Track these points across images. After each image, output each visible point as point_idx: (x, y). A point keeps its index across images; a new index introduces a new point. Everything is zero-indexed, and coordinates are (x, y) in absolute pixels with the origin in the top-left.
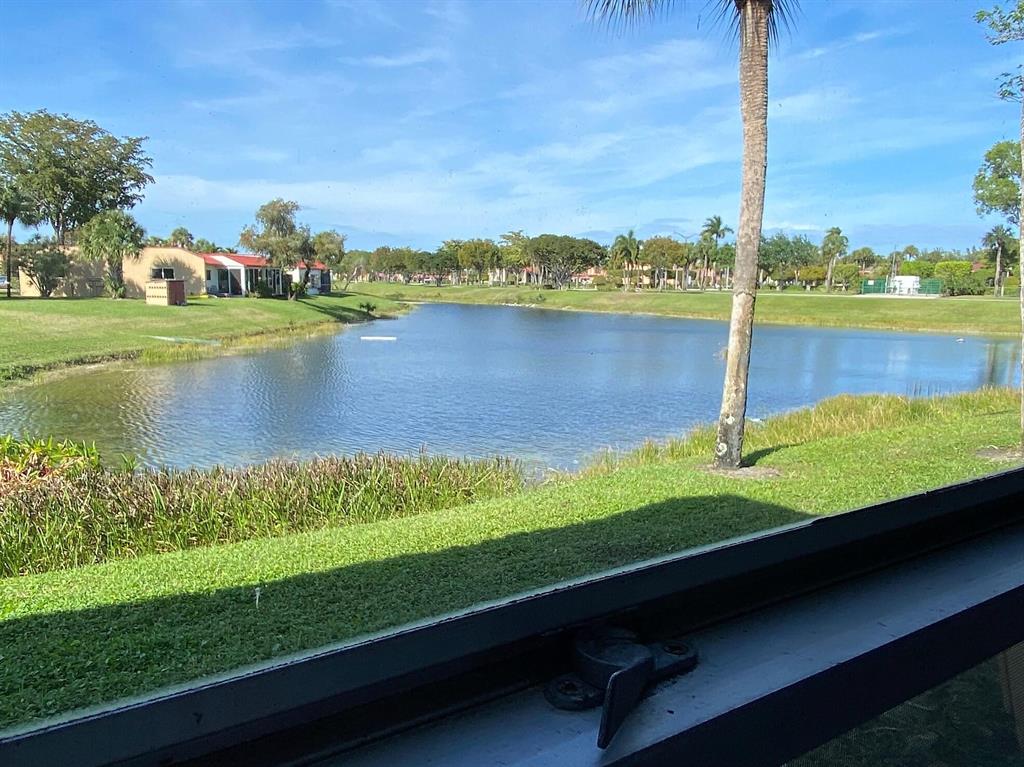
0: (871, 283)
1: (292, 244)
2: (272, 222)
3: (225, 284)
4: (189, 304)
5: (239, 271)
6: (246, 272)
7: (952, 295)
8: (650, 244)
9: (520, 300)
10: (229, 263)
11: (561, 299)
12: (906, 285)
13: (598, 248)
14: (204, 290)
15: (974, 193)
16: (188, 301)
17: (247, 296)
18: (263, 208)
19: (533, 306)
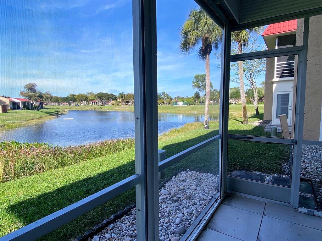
0: (174, 103)
1: (36, 95)
2: (29, 89)
3: (15, 106)
4: (8, 112)
5: (19, 103)
6: (22, 103)
7: (189, 105)
8: (128, 95)
9: (95, 109)
10: (16, 101)
11: (106, 108)
12: (180, 104)
13: (114, 96)
14: (9, 108)
15: (192, 84)
16: (8, 111)
17: (22, 109)
18: (26, 85)
19: (99, 110)
